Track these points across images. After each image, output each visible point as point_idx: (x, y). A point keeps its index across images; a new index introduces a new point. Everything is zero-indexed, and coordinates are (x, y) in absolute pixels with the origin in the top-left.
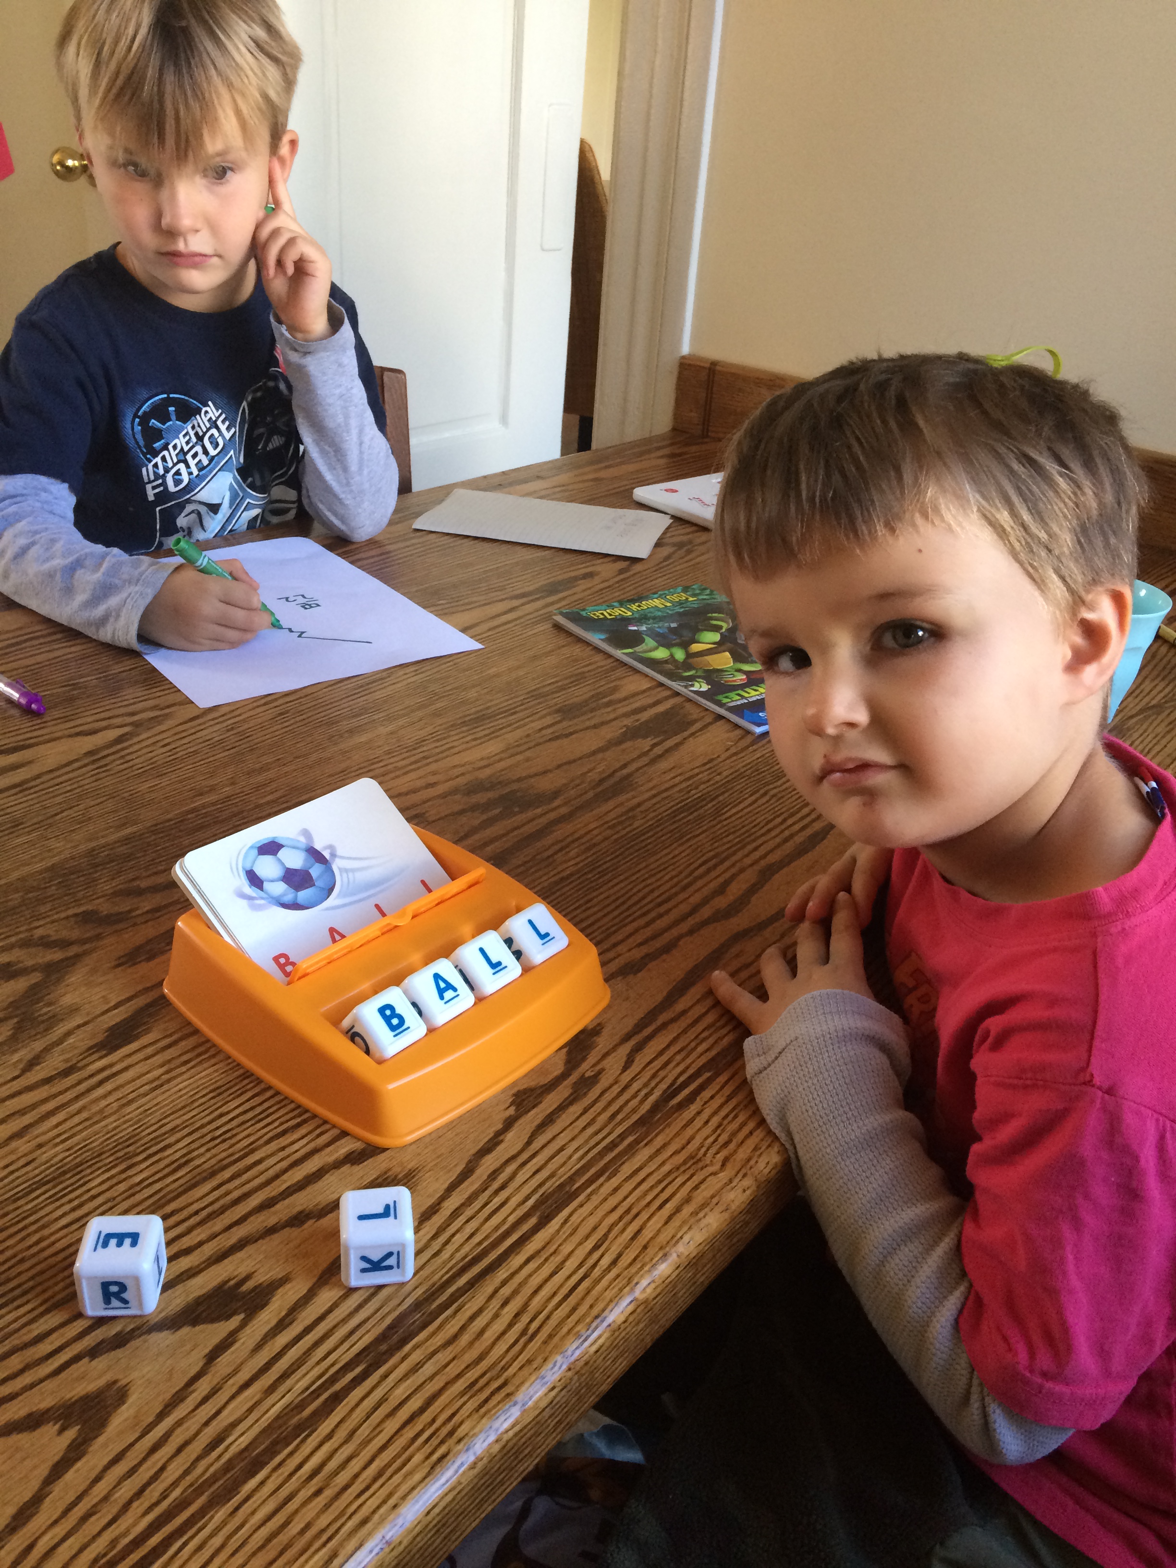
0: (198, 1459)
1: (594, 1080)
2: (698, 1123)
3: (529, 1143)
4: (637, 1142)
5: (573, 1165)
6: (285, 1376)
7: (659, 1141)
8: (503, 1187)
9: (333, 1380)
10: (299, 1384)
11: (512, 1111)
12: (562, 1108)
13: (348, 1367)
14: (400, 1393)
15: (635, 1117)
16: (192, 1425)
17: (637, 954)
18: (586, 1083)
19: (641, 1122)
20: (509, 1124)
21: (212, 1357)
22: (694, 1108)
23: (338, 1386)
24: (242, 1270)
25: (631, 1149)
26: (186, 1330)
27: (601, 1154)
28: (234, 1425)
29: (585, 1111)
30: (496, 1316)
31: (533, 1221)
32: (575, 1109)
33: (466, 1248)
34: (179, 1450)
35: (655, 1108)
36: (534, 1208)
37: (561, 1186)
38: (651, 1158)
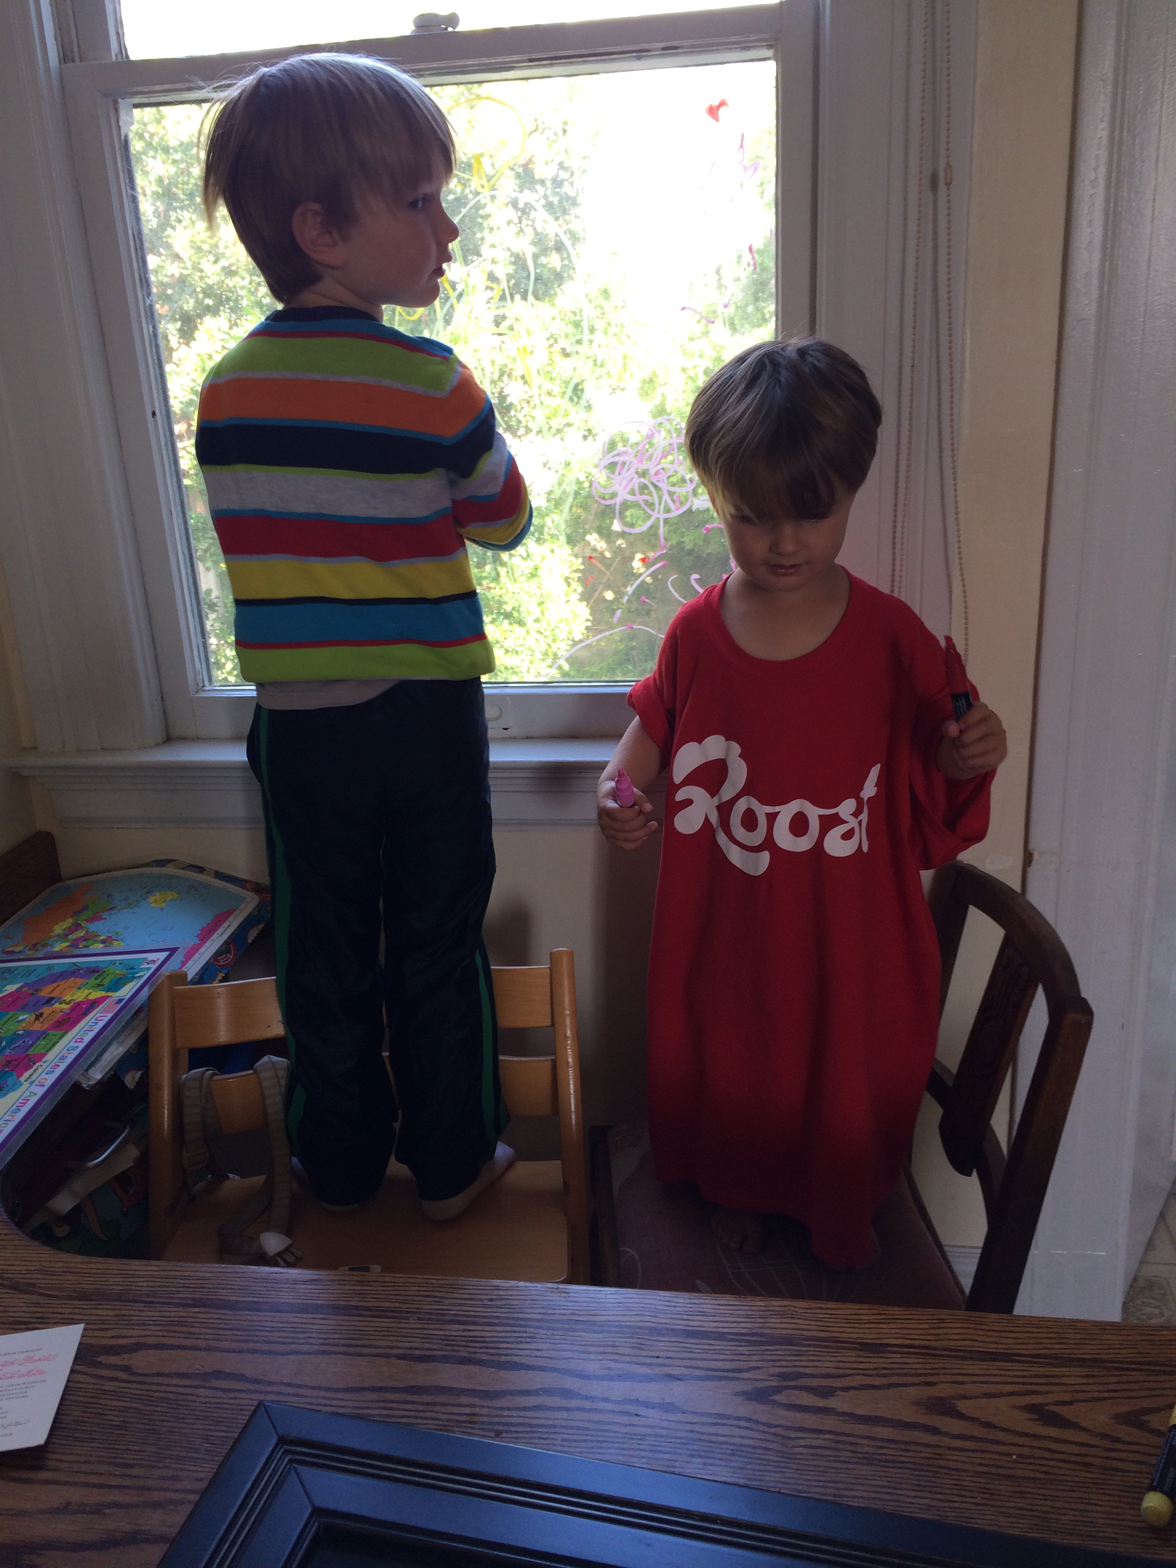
0: (1100, 1376)
3: (849, 1375)
5: (842, 1353)
6: (1047, 1376)
9: (1031, 1362)
10: (1042, 1370)
12: (814, 1376)
13: (1019, 1362)
16: (1094, 1388)
20: (848, 1388)
21: (1070, 1403)
23: (1029, 1359)
24: (1030, 1424)
26: (1073, 1420)
27: (827, 1347)
28: (1079, 1376)
31: (889, 1349)
33: (929, 1361)
34: (1106, 1384)
35: (775, 1343)
36: (883, 1353)
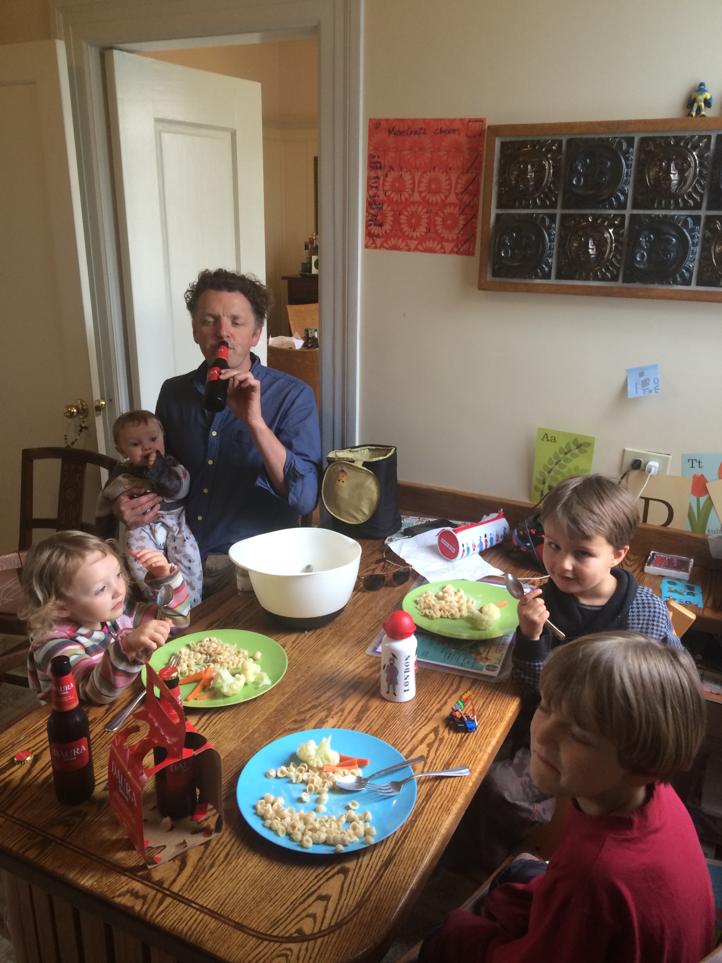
1: (443, 738)
2: (471, 743)
3: (436, 755)
4: (459, 750)
5: (448, 757)
7: (464, 749)
8: (435, 765)
11: (428, 749)
12: (439, 746)
14: (435, 804)
15: (456, 745)
17: (439, 705)
18: (442, 740)
19: (458, 746)
20: (429, 751)
22: (468, 741)
25: (458, 752)
27: (453, 754)
29: (445, 746)
30: (447, 789)
32: (442, 746)
35: (460, 742)
37: (447, 762)
38: (464, 753)
